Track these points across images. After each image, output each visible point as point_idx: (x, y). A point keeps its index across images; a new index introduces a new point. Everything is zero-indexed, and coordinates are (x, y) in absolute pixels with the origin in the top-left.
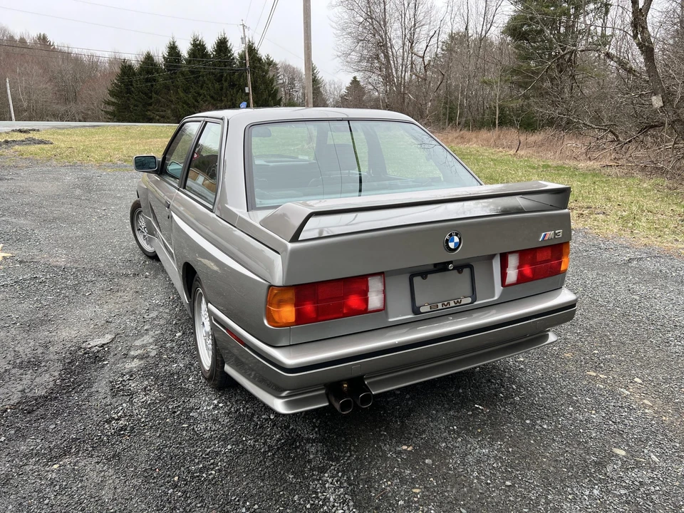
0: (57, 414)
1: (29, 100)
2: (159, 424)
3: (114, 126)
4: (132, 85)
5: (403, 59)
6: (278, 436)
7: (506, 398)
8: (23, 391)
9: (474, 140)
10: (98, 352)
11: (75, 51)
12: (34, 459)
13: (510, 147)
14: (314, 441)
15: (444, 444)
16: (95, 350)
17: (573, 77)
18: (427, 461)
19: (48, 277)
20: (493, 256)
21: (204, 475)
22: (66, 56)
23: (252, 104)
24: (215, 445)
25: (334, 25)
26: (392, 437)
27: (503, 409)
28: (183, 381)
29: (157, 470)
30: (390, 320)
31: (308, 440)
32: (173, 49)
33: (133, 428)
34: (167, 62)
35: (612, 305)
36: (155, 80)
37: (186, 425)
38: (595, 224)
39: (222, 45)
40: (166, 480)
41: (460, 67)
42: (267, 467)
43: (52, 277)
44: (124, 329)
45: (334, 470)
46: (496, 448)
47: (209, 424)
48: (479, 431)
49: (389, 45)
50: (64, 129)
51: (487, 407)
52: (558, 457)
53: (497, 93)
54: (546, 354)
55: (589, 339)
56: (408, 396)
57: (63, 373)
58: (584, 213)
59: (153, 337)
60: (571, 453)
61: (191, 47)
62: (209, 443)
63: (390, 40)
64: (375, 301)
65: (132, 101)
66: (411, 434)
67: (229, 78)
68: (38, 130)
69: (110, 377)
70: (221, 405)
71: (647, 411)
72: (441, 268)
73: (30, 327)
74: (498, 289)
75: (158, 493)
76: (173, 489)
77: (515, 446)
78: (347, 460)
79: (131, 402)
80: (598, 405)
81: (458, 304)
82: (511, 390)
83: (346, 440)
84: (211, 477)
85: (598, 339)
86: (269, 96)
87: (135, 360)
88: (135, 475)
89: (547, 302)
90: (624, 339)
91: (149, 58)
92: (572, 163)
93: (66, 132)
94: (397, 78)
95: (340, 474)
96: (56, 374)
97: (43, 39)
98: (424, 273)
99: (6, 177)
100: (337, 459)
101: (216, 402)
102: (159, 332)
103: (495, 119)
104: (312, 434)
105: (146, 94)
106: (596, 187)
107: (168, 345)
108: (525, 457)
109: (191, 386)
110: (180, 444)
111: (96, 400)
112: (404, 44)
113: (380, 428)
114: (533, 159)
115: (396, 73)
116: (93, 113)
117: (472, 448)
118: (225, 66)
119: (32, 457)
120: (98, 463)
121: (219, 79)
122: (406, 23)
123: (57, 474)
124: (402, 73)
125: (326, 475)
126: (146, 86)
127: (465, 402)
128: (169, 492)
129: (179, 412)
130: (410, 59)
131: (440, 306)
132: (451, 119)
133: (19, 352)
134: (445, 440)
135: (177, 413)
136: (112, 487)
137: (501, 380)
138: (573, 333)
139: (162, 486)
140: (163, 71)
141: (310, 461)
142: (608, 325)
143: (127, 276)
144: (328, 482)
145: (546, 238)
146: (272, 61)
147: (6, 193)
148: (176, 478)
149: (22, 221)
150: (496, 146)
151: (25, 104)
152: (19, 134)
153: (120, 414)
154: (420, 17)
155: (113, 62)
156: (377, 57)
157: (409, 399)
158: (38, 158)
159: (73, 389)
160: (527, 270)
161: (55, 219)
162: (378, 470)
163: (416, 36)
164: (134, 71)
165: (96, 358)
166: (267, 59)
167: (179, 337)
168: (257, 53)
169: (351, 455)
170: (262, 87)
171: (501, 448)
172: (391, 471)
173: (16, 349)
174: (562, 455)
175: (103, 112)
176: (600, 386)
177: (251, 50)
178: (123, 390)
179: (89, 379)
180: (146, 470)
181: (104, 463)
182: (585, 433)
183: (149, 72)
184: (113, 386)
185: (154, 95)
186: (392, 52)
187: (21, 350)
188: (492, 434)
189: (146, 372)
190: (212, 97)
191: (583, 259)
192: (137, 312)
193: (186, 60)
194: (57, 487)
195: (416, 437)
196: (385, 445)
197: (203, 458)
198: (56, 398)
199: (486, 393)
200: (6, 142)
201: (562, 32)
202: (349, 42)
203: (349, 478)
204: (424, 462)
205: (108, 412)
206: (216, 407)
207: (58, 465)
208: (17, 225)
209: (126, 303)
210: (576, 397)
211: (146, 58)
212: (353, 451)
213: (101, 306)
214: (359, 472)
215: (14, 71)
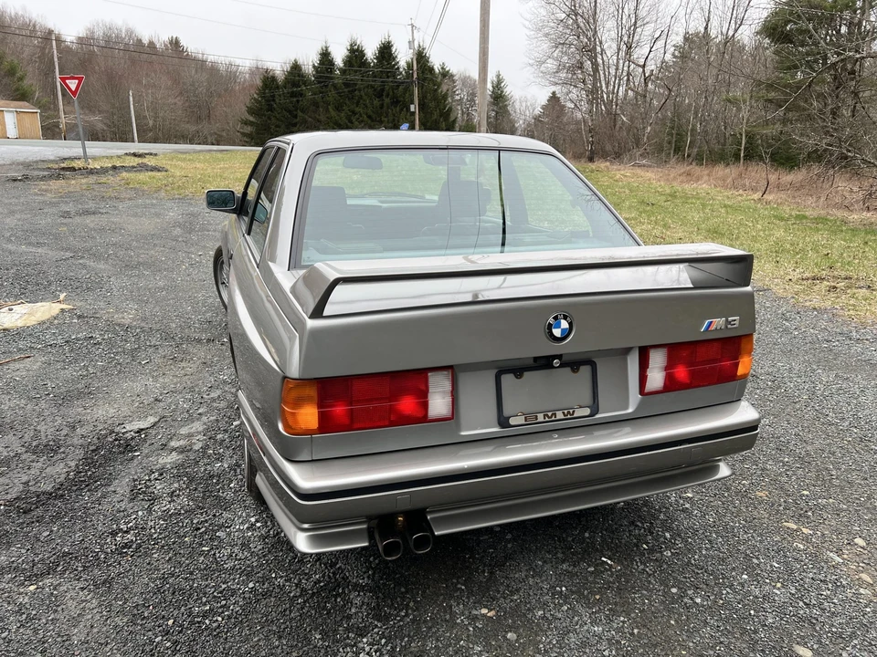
0: (58, 517)
1: (156, 117)
2: (174, 543)
3: (245, 151)
4: (274, 100)
5: (617, 69)
6: (317, 576)
7: (651, 551)
8: (26, 483)
9: (706, 178)
10: (132, 439)
11: (211, 58)
12: (10, 576)
13: (754, 190)
14: (362, 588)
15: (541, 613)
16: (128, 436)
17: (856, 94)
18: (509, 635)
19: (106, 337)
20: (627, 351)
21: (207, 622)
22: (201, 64)
23: (417, 127)
24: (234, 579)
25: (527, 23)
26: (471, 593)
27: (642, 567)
28: (223, 488)
29: (151, 607)
30: (463, 433)
31: (356, 587)
32: (325, 56)
33: (139, 546)
34: (317, 72)
35: (847, 423)
36: (301, 95)
37: (207, 549)
38: (851, 302)
39: (386, 51)
40: (157, 623)
41: (696, 78)
42: (291, 619)
43: (110, 339)
44: (174, 411)
45: (378, 634)
46: (615, 626)
47: (236, 550)
48: (598, 597)
49: (599, 49)
50: (186, 153)
51: (619, 562)
52: (706, 650)
53: (745, 116)
54: (728, 489)
55: (800, 471)
56: (509, 536)
57: (81, 462)
58: (838, 285)
59: (205, 424)
60: (727, 647)
61: (347, 53)
62: (228, 576)
63: (601, 43)
64: (438, 404)
65: (273, 120)
66: (499, 592)
67: (391, 93)
68: (156, 155)
69: (136, 473)
70: (258, 525)
71: (862, 591)
72: (544, 363)
73: (64, 399)
74: (634, 398)
75: (142, 639)
76: (163, 636)
77: (645, 626)
78: (399, 621)
79: (149, 510)
80: (788, 575)
81: (569, 415)
82: (662, 539)
83: (407, 592)
84: (214, 625)
85: (813, 475)
86: (441, 116)
87: (173, 453)
88: (122, 612)
89: (717, 419)
90: (854, 476)
91: (296, 68)
92: (840, 214)
93: (188, 157)
94: (608, 94)
95: (383, 641)
96: (73, 464)
97: (175, 43)
98: (518, 370)
99: (101, 211)
100: (384, 619)
101: (253, 520)
102: (215, 418)
103: (740, 150)
104: (363, 579)
105: (290, 112)
106: (867, 250)
107: (219, 436)
108: (655, 646)
109: (229, 495)
110: (191, 573)
111: (110, 502)
112: (619, 49)
113: (459, 577)
114: (785, 208)
115: (607, 88)
116: (228, 135)
117: (580, 622)
118: (388, 77)
119: (9, 572)
120: (83, 589)
121: (380, 94)
122: (624, 22)
123: (29, 599)
124: (614, 87)
125: (365, 640)
126: (291, 102)
127: (589, 552)
128: (157, 640)
129: (203, 529)
130: (626, 68)
131: (541, 418)
132: (678, 150)
133: (40, 432)
134: (544, 606)
135: (201, 531)
136: (89, 624)
137: (651, 523)
138: (776, 461)
139: (150, 630)
140: (311, 83)
141: (349, 617)
142: (833, 454)
143: (199, 341)
144: (364, 650)
145: (713, 327)
146: (448, 72)
147: (95, 230)
148: (171, 622)
149: (101, 266)
150: (736, 188)
151: (151, 123)
152: (133, 158)
153: (131, 524)
154: (642, 13)
155: (255, 71)
156: (581, 67)
157: (509, 541)
158: (146, 188)
159: (87, 486)
160: (681, 372)
161: (140, 264)
162: (437, 640)
163: (636, 38)
164: (277, 84)
165: (127, 447)
166: (442, 68)
167: (236, 426)
168: (428, 62)
169: (407, 615)
170: (432, 105)
171: (623, 627)
172: (455, 645)
173: (38, 428)
174: (713, 648)
175: (239, 134)
176: (799, 545)
177: (421, 57)
178: (144, 492)
179: (110, 474)
180: (137, 605)
181: (90, 590)
182: (757, 617)
183: (295, 84)
184: (135, 486)
185: (300, 114)
186: (603, 59)
187: (43, 430)
188: (616, 604)
189: (180, 471)
190: (369, 117)
191: (820, 353)
192: (197, 390)
193: (340, 69)
194: (24, 616)
195: (505, 598)
196: (458, 604)
197: (215, 597)
198: (62, 496)
199: (623, 541)
200: (114, 168)
201: (842, 31)
202: (546, 46)
203: (393, 648)
204: (505, 637)
205: (117, 521)
206: (252, 527)
207: (35, 586)
208: (94, 269)
209: (187, 377)
210: (758, 559)
211: (292, 68)
212: (412, 608)
213: (155, 379)
214: (409, 642)
215: (139, 82)
